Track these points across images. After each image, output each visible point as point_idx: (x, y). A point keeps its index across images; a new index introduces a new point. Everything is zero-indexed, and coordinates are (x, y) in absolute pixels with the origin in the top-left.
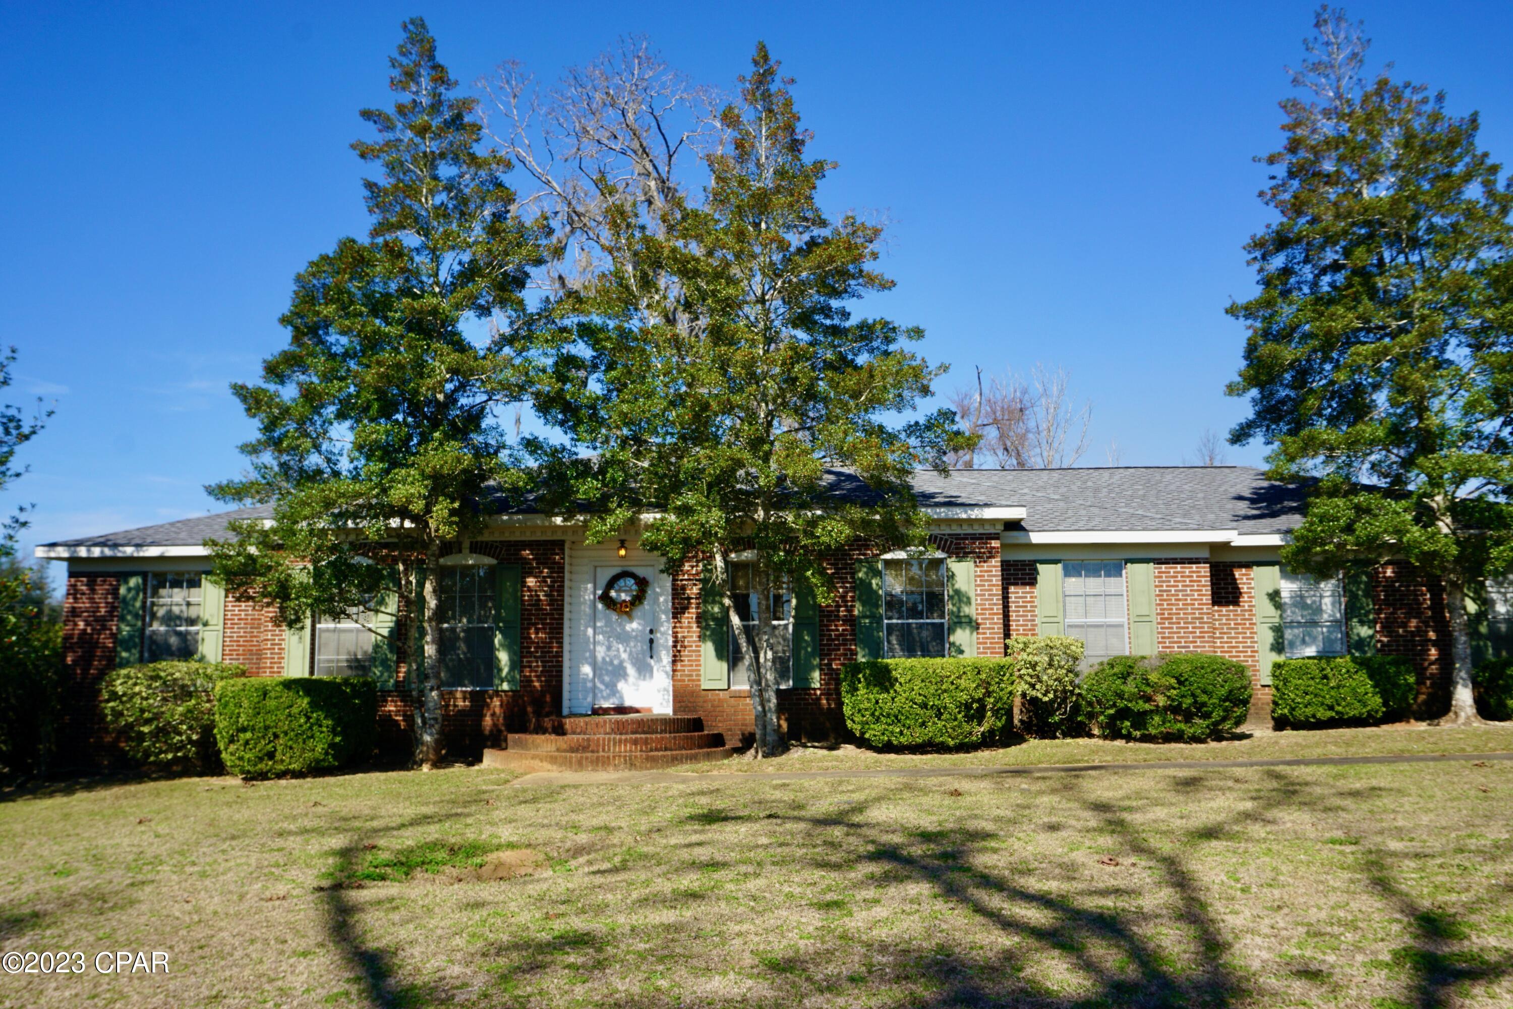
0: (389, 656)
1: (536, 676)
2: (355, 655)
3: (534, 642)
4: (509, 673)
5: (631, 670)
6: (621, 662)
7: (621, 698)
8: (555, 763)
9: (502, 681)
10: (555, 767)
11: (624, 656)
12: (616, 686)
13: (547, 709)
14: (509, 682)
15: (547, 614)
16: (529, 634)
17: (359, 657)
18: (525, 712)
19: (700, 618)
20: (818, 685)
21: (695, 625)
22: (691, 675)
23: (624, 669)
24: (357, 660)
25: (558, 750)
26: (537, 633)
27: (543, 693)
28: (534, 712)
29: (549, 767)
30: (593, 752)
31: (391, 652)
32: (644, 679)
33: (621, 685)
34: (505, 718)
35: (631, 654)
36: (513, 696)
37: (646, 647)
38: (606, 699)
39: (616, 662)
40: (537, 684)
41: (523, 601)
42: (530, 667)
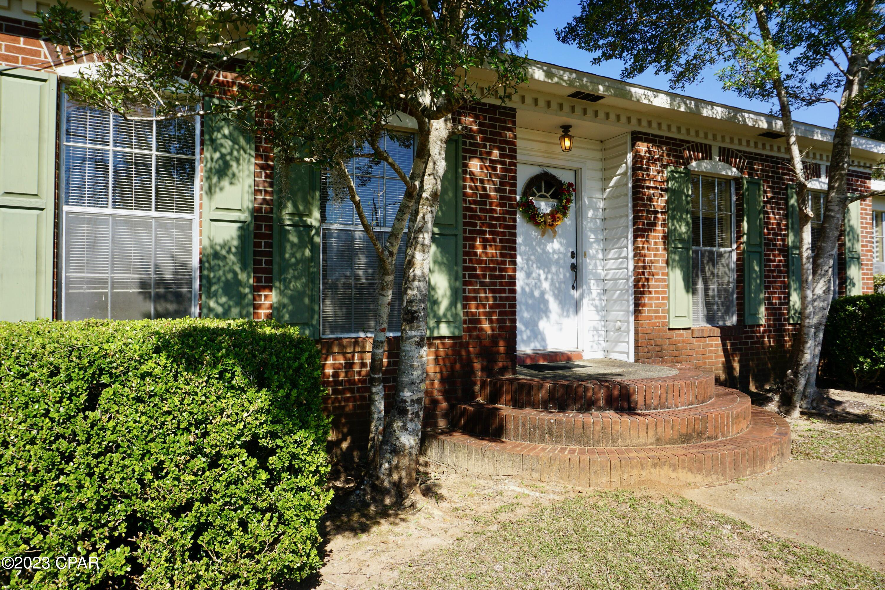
0: (243, 277)
1: (486, 314)
2: (157, 271)
3: (480, 262)
4: (449, 308)
5: (553, 305)
6: (543, 293)
7: (544, 340)
8: (699, 470)
9: (438, 322)
10: (699, 478)
11: (546, 285)
12: (537, 326)
13: (500, 364)
14: (448, 322)
15: (497, 219)
16: (473, 247)
17: (168, 276)
18: (472, 372)
19: (666, 238)
20: (763, 322)
21: (661, 247)
22: (657, 311)
23: (546, 302)
24: (161, 282)
25: (659, 441)
26: (485, 248)
27: (494, 339)
28: (483, 369)
29: (690, 477)
30: (710, 438)
31: (244, 268)
32: (568, 316)
33: (543, 325)
34: (442, 381)
35: (552, 283)
36: (454, 346)
37: (569, 274)
38: (527, 342)
39: (537, 294)
40: (486, 326)
41: (465, 194)
42: (475, 299)
